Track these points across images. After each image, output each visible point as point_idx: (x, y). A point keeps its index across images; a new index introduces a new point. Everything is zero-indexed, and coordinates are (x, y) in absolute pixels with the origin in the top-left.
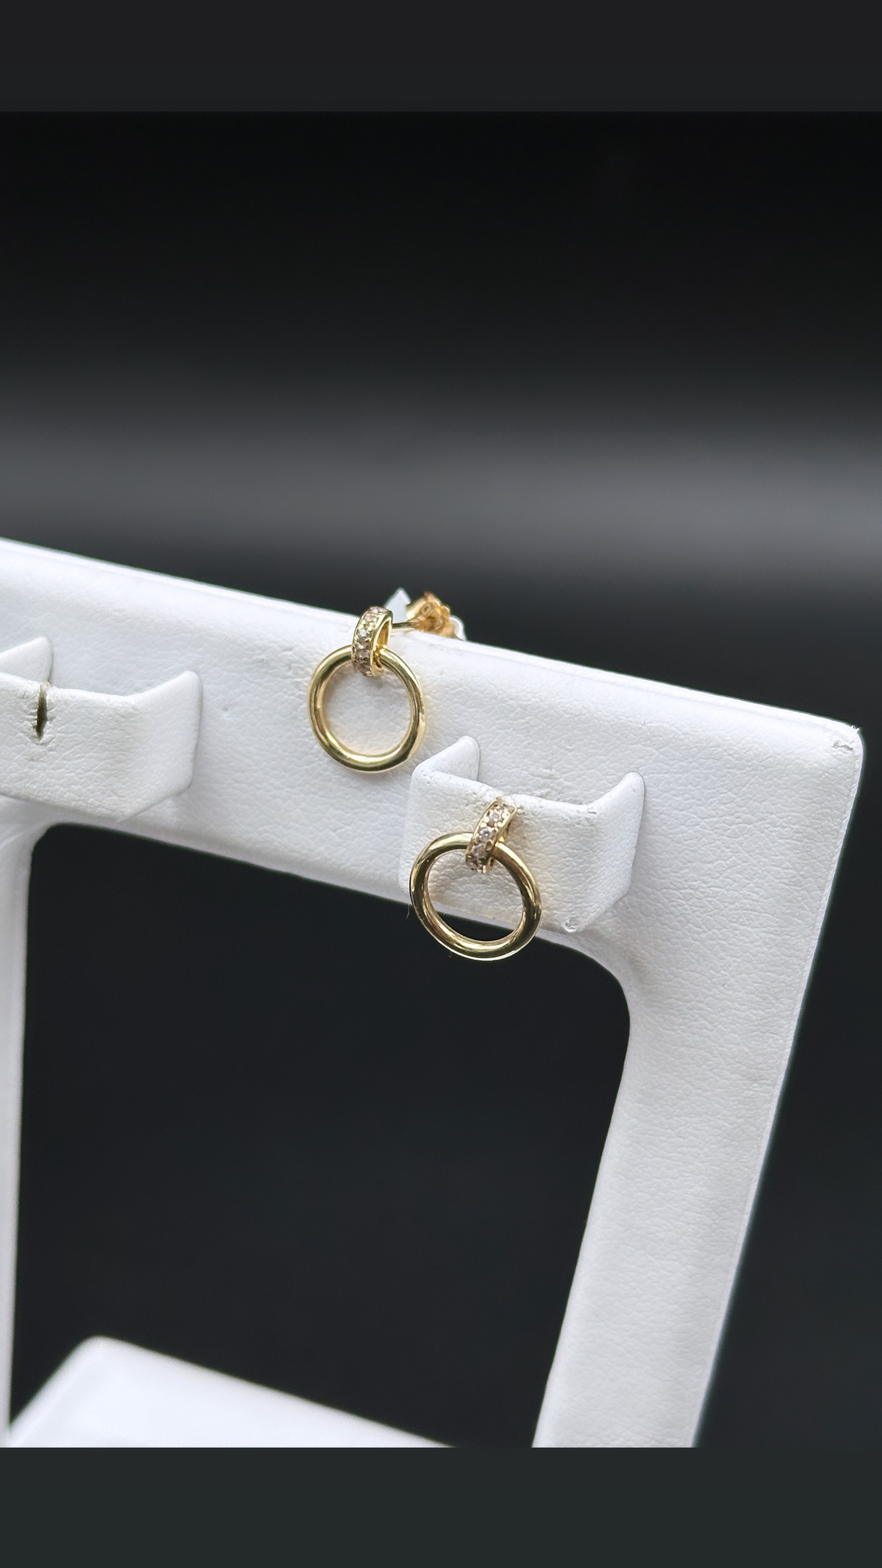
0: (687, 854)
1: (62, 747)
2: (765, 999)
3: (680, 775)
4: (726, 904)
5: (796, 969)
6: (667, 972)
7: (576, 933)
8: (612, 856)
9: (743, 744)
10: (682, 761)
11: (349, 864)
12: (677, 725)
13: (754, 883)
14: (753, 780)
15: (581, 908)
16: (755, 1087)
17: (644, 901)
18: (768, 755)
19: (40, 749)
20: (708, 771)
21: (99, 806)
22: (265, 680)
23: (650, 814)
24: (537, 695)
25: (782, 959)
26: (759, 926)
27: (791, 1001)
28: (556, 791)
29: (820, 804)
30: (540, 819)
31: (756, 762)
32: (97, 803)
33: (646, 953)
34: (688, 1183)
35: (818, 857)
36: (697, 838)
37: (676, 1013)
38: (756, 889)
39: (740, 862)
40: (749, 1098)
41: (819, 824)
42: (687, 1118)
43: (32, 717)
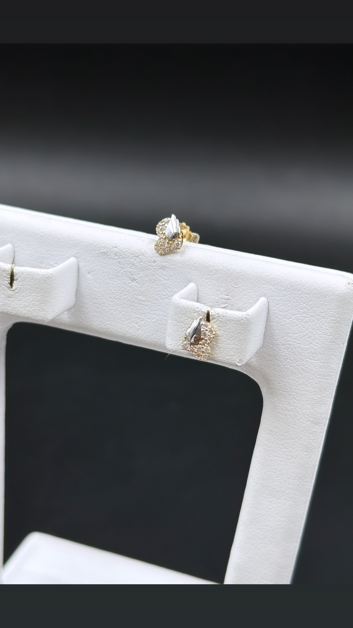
0: (286, 330)
1: (21, 291)
2: (320, 390)
3: (283, 297)
4: (304, 351)
5: (333, 377)
6: (279, 380)
7: (242, 365)
8: (256, 333)
9: (310, 284)
10: (284, 291)
11: (143, 337)
12: (282, 276)
13: (315, 342)
14: (314, 299)
15: (243, 355)
16: (317, 427)
17: (269, 350)
18: (320, 288)
19: (11, 293)
20: (295, 295)
21: (37, 316)
22: (105, 260)
23: (271, 314)
24: (222, 265)
25: (328, 374)
26: (318, 360)
27: (331, 391)
28: (231, 305)
29: (342, 308)
30: (226, 318)
31: (316, 291)
32: (37, 315)
33: (270, 372)
34: (289, 467)
35: (342, 330)
36: (291, 324)
37: (283, 397)
38: (316, 345)
39: (309, 333)
40: (314, 431)
41: (342, 317)
42: (289, 441)
43: (8, 279)
